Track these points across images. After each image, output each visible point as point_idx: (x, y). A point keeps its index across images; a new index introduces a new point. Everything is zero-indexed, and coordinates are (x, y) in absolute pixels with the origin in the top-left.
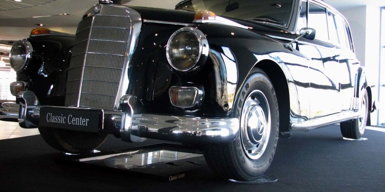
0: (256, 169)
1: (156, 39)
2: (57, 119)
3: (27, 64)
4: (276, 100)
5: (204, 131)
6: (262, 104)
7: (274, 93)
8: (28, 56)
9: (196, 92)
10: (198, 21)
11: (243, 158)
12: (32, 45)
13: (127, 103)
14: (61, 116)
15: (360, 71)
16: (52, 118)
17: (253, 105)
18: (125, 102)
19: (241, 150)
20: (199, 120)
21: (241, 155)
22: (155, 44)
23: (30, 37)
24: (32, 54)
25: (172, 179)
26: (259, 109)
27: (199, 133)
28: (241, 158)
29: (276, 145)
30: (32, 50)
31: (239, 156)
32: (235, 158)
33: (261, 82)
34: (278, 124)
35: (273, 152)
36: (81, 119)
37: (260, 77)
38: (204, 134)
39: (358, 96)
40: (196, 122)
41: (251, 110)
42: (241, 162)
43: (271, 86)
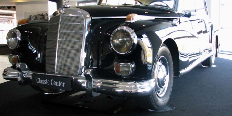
0: (163, 103)
1: (101, 30)
2: (44, 82)
3: (19, 44)
4: (172, 59)
5: (136, 90)
6: (164, 63)
7: (171, 56)
8: (19, 38)
9: (131, 66)
10: (128, 22)
11: (157, 99)
12: (20, 32)
13: (89, 74)
14: (46, 80)
15: (212, 26)
16: (40, 81)
17: (160, 66)
18: (87, 73)
19: (155, 95)
20: (133, 84)
21: (156, 97)
22: (101, 33)
23: (18, 26)
24: (21, 37)
25: (115, 112)
26: (163, 67)
27: (134, 91)
28: (156, 99)
29: (172, 86)
30: (20, 35)
31: (155, 98)
32: (153, 100)
33: (164, 51)
34: (173, 73)
35: (171, 90)
36: (59, 82)
37: (163, 49)
38: (136, 92)
39: (211, 43)
40: (131, 85)
41: (159, 68)
42: (156, 102)
43: (169, 52)
